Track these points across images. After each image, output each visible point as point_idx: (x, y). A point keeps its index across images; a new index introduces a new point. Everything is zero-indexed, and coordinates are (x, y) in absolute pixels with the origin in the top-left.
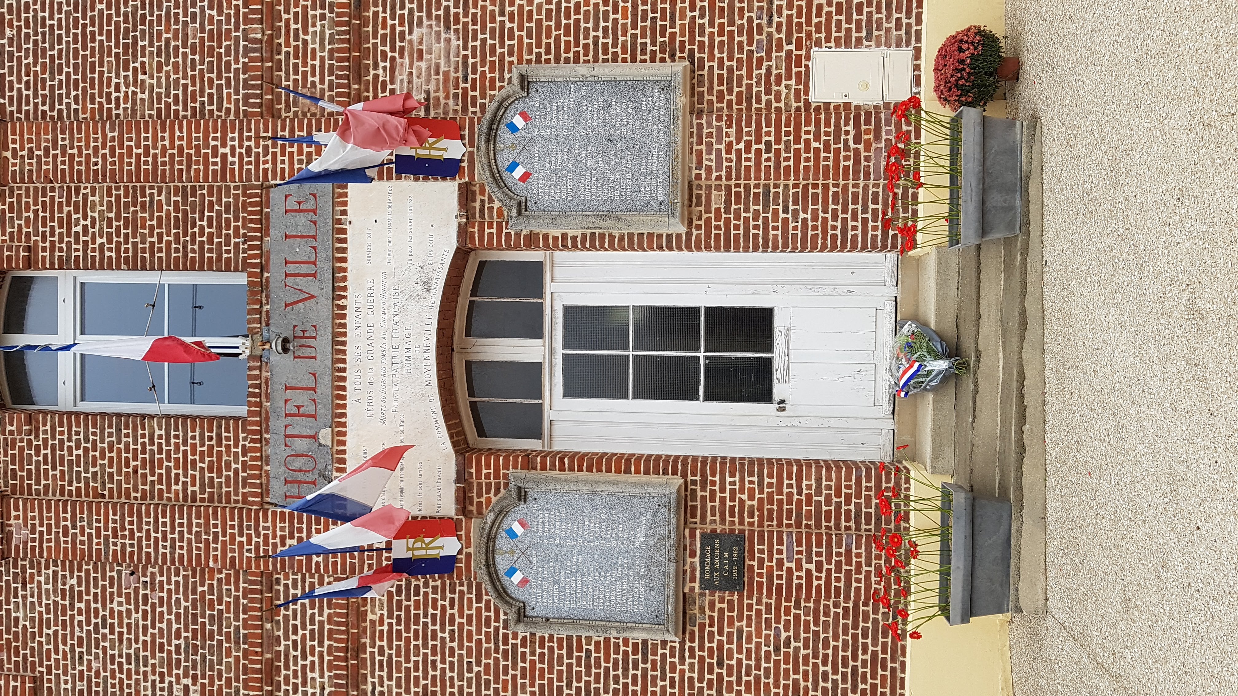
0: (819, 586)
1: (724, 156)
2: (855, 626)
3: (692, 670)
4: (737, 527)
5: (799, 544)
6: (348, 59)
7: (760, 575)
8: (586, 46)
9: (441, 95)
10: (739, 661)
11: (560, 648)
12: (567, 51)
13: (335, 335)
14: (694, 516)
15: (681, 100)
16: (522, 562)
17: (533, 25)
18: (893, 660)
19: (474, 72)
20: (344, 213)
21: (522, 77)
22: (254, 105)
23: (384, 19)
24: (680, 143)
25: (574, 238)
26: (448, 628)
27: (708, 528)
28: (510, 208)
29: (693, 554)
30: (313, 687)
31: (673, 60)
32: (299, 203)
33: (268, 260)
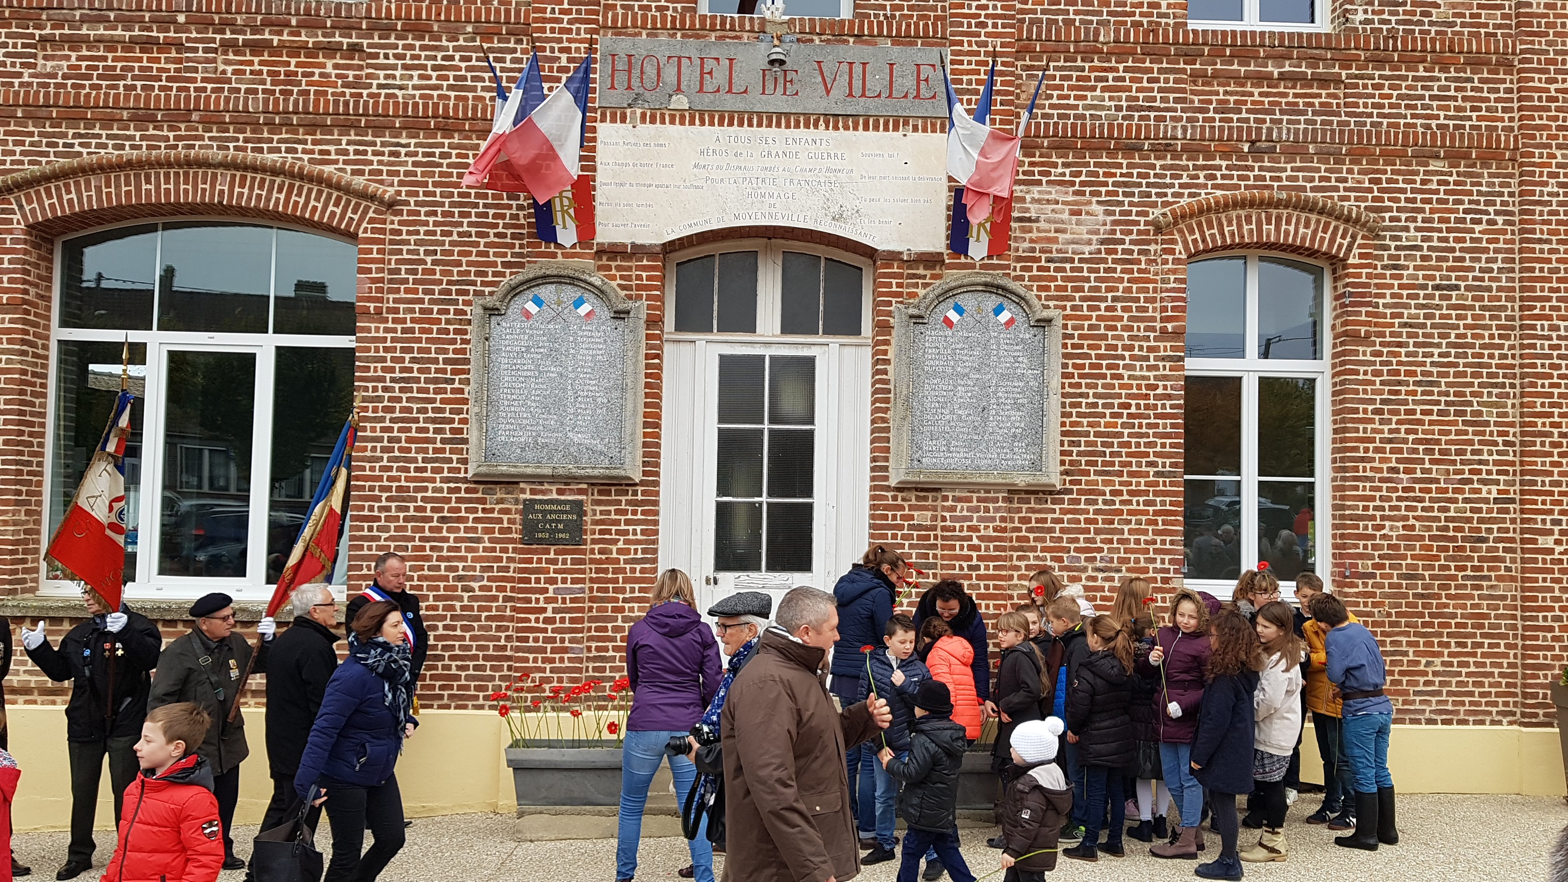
0: (529, 621)
1: (966, 524)
2: (486, 658)
3: (435, 490)
4: (588, 537)
5: (572, 600)
6: (1074, 136)
7: (539, 561)
8: (1079, 385)
9: (1034, 235)
10: (447, 540)
11: (455, 351)
12: (1075, 366)
13: (787, 115)
14: (600, 493)
15: (1021, 480)
16: (548, 312)
17: (1102, 331)
18: (451, 697)
19: (1057, 270)
20: (915, 129)
21: (1049, 321)
22: (1030, 31)
23: (1114, 175)
24: (979, 480)
25: (885, 372)
26: (473, 230)
27: (588, 508)
28: (917, 307)
29: (560, 492)
30: (402, 77)
31: (1062, 474)
32: (926, 80)
33: (867, 43)
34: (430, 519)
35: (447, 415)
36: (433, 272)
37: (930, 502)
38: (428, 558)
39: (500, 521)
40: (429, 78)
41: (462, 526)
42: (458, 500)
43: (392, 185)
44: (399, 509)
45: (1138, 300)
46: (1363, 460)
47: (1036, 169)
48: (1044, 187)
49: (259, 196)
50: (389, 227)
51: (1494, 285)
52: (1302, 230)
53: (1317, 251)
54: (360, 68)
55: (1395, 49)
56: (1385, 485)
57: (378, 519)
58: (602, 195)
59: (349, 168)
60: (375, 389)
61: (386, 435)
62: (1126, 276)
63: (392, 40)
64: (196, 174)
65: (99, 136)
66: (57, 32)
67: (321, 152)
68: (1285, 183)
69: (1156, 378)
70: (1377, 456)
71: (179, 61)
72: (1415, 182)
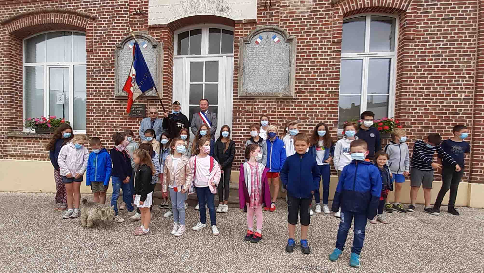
1: (262, 110)
9: (288, 11)
14: (151, 102)
15: (281, 95)
21: (292, 40)
24: (266, 95)
28: (247, 38)
29: (139, 102)
34: (106, 110)
35: (110, 80)
36: (105, 38)
37: (251, 103)
38: (106, 122)
39: (124, 111)
41: (115, 112)
42: (113, 105)
43: (94, 13)
45: (324, 31)
46: (409, 85)
50: (94, 26)
56: (417, 94)
57: (93, 110)
58: (150, 10)
59: (83, 10)
60: (92, 73)
61: (95, 87)
62: (320, 23)
69: (330, 59)
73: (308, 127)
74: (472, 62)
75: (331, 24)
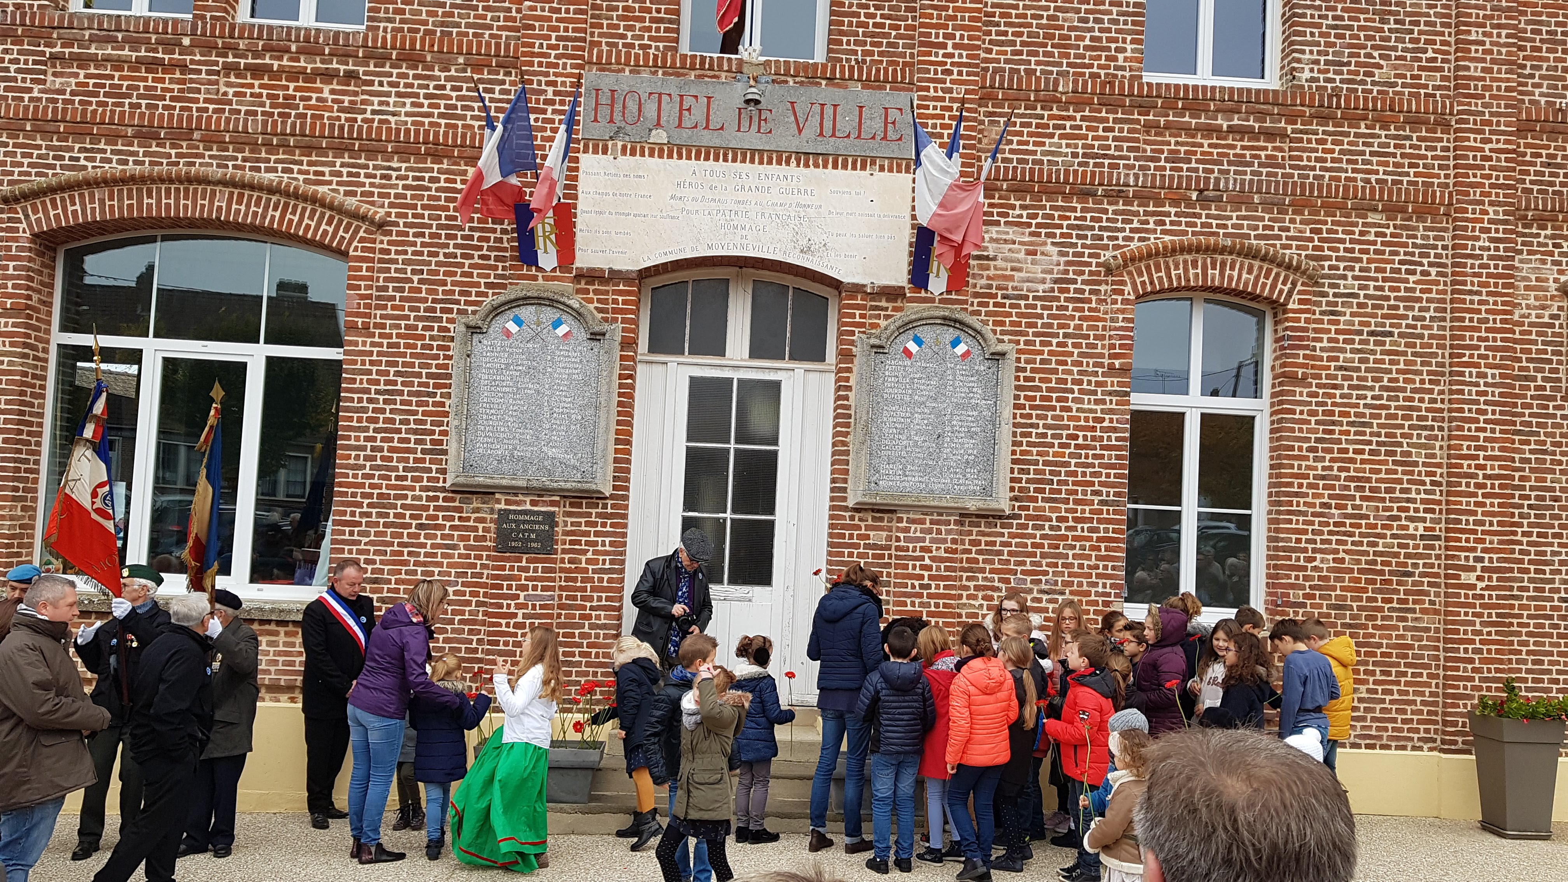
0: (500, 625)
1: (918, 545)
3: (414, 498)
4: (559, 547)
5: (542, 607)
6: (1032, 180)
7: (512, 568)
8: (1030, 416)
9: (992, 272)
10: (423, 546)
11: (438, 366)
12: (1026, 398)
13: (761, 152)
14: (572, 505)
15: (972, 505)
16: (527, 332)
17: (1053, 366)
19: (1012, 306)
20: (882, 169)
21: (1003, 354)
22: (993, 79)
23: (1069, 218)
24: (932, 503)
25: (847, 398)
26: (459, 252)
27: (560, 519)
28: (879, 337)
29: (533, 503)
30: (395, 104)
31: (1011, 499)
32: (894, 123)
33: (838, 86)
34: (409, 526)
35: (428, 427)
36: (419, 291)
37: (885, 523)
38: (405, 563)
39: (476, 529)
40: (421, 105)
41: (439, 533)
42: (437, 508)
43: (383, 206)
44: (379, 515)
45: (1087, 337)
46: (1297, 495)
47: (995, 211)
48: (1002, 228)
49: (255, 214)
50: (378, 246)
51: (1426, 333)
52: (1245, 276)
53: (1259, 296)
54: (356, 94)
55: (1338, 107)
56: (1317, 520)
57: (359, 524)
58: (581, 222)
59: (342, 189)
60: (360, 400)
61: (369, 444)
62: (1077, 314)
63: (387, 69)
64: (195, 191)
65: (104, 151)
66: (67, 51)
67: (316, 173)
68: (1230, 230)
69: (1103, 411)
70: (1311, 491)
71: (183, 82)
72: (1353, 233)
73: (1045, 597)
74: (1438, 444)
75: (1105, 320)
